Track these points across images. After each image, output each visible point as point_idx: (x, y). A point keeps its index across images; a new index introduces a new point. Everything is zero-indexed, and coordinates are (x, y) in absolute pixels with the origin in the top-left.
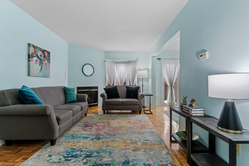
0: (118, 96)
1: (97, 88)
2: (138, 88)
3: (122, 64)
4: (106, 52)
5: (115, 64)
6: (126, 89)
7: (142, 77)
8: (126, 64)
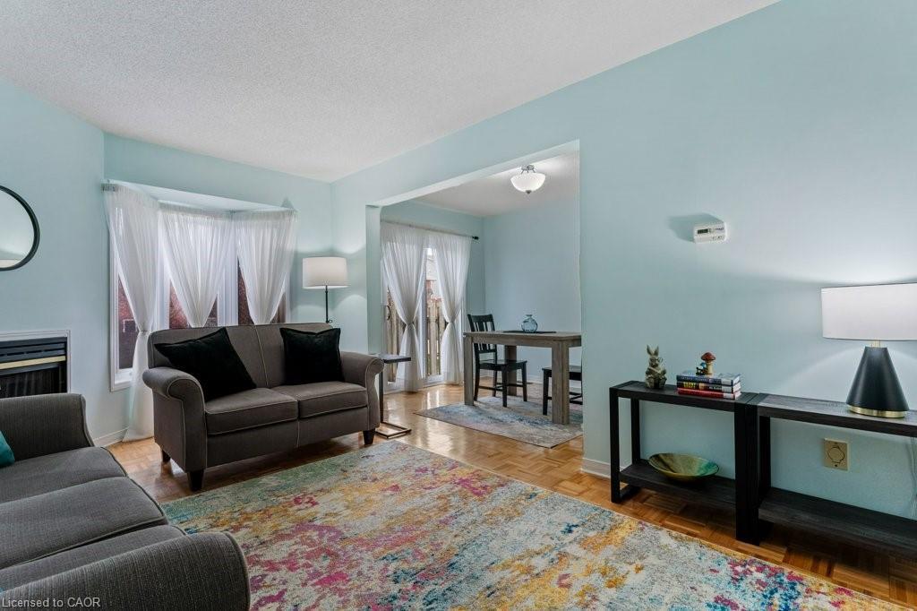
0: (243, 383)
1: (62, 346)
2: (335, 334)
3: (199, 218)
4: (111, 137)
5: (160, 213)
6: (280, 340)
7: (324, 287)
8: (220, 222)
